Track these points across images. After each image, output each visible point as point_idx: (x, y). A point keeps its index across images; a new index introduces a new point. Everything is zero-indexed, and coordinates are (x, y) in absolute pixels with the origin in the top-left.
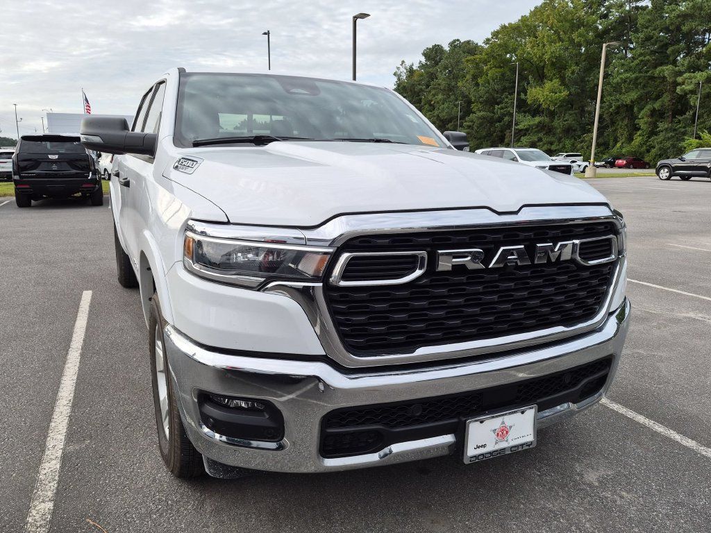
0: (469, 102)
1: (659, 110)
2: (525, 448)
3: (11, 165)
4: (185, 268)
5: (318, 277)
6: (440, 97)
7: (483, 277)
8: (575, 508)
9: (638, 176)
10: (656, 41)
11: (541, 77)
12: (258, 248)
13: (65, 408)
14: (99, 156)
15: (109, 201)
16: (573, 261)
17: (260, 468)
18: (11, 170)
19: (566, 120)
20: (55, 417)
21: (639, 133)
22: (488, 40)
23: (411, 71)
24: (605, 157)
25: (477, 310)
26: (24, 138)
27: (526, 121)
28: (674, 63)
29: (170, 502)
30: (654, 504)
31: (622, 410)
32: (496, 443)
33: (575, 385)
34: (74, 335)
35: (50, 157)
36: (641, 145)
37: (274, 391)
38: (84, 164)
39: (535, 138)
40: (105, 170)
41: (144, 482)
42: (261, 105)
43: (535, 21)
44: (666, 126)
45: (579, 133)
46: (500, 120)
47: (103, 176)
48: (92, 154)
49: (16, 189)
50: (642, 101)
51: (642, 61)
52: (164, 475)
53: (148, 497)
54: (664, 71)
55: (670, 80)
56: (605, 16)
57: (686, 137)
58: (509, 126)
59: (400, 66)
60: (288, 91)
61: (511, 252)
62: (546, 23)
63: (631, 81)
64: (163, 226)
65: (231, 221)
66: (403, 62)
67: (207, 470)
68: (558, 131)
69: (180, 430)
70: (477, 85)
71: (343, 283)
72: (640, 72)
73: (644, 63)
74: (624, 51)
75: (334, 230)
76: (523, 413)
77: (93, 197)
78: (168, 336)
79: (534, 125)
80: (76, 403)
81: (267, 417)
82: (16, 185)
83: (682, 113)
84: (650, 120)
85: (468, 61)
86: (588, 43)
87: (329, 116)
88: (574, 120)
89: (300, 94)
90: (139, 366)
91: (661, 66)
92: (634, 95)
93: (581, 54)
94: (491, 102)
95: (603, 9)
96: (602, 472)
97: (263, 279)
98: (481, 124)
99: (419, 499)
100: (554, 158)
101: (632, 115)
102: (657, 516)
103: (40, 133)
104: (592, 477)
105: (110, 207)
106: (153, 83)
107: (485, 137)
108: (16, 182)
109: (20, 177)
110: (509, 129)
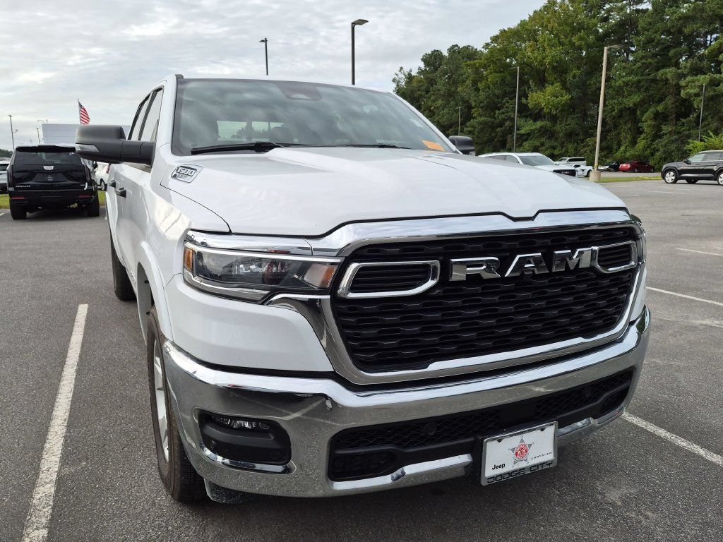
0: (470, 108)
1: (662, 113)
2: (546, 467)
3: (5, 177)
4: (185, 281)
5: (325, 288)
6: (440, 102)
7: (498, 287)
8: (598, 529)
9: (643, 179)
10: (658, 44)
11: (542, 82)
12: (260, 259)
13: (60, 428)
14: (95, 166)
15: (105, 212)
16: (592, 268)
17: (264, 492)
18: (6, 182)
19: (569, 124)
20: (50, 437)
21: (642, 136)
22: (488, 44)
23: (410, 78)
24: (608, 161)
25: (493, 321)
26: (20, 149)
27: (528, 126)
28: (677, 65)
29: (170, 528)
30: (682, 525)
31: (642, 424)
32: (515, 463)
33: (595, 399)
34: (69, 351)
35: (45, 168)
36: (645, 149)
37: (279, 409)
38: (79, 174)
39: (537, 143)
40: (102, 180)
41: (143, 507)
42: (259, 112)
43: (535, 26)
44: (670, 129)
45: (582, 137)
46: (501, 124)
47: (99, 187)
48: (87, 163)
49: (11, 201)
50: (644, 104)
51: (643, 64)
52: (164, 499)
53: (147, 522)
54: (666, 73)
55: (673, 82)
56: (606, 19)
57: (690, 141)
58: (511, 130)
59: (398, 73)
60: (289, 97)
61: (527, 260)
62: (546, 26)
63: (633, 84)
64: (161, 237)
65: (233, 231)
66: (401, 68)
67: (209, 494)
68: (561, 135)
69: (180, 451)
70: (478, 90)
71: (352, 295)
72: (642, 75)
73: (646, 66)
74: (625, 54)
75: (341, 239)
76: (542, 430)
77: (90, 208)
78: (167, 353)
79: (536, 129)
80: (71, 423)
81: (273, 438)
82: (11, 197)
83: (686, 116)
84: (653, 123)
85: (468, 65)
86: (589, 46)
87: (330, 122)
88: (576, 124)
89: (300, 99)
90: (137, 382)
91: (663, 68)
92: (636, 98)
93: (582, 58)
94: (492, 107)
95: (603, 12)
96: (624, 491)
97: (267, 292)
98: (482, 130)
99: (433, 523)
100: (557, 163)
101: (635, 118)
102: (686, 537)
103: (36, 144)
104: (614, 496)
105: (106, 218)
106: (149, 90)
107: (486, 142)
108: (11, 194)
109: (15, 188)
110: (511, 134)
